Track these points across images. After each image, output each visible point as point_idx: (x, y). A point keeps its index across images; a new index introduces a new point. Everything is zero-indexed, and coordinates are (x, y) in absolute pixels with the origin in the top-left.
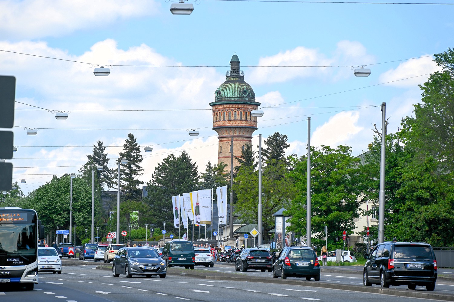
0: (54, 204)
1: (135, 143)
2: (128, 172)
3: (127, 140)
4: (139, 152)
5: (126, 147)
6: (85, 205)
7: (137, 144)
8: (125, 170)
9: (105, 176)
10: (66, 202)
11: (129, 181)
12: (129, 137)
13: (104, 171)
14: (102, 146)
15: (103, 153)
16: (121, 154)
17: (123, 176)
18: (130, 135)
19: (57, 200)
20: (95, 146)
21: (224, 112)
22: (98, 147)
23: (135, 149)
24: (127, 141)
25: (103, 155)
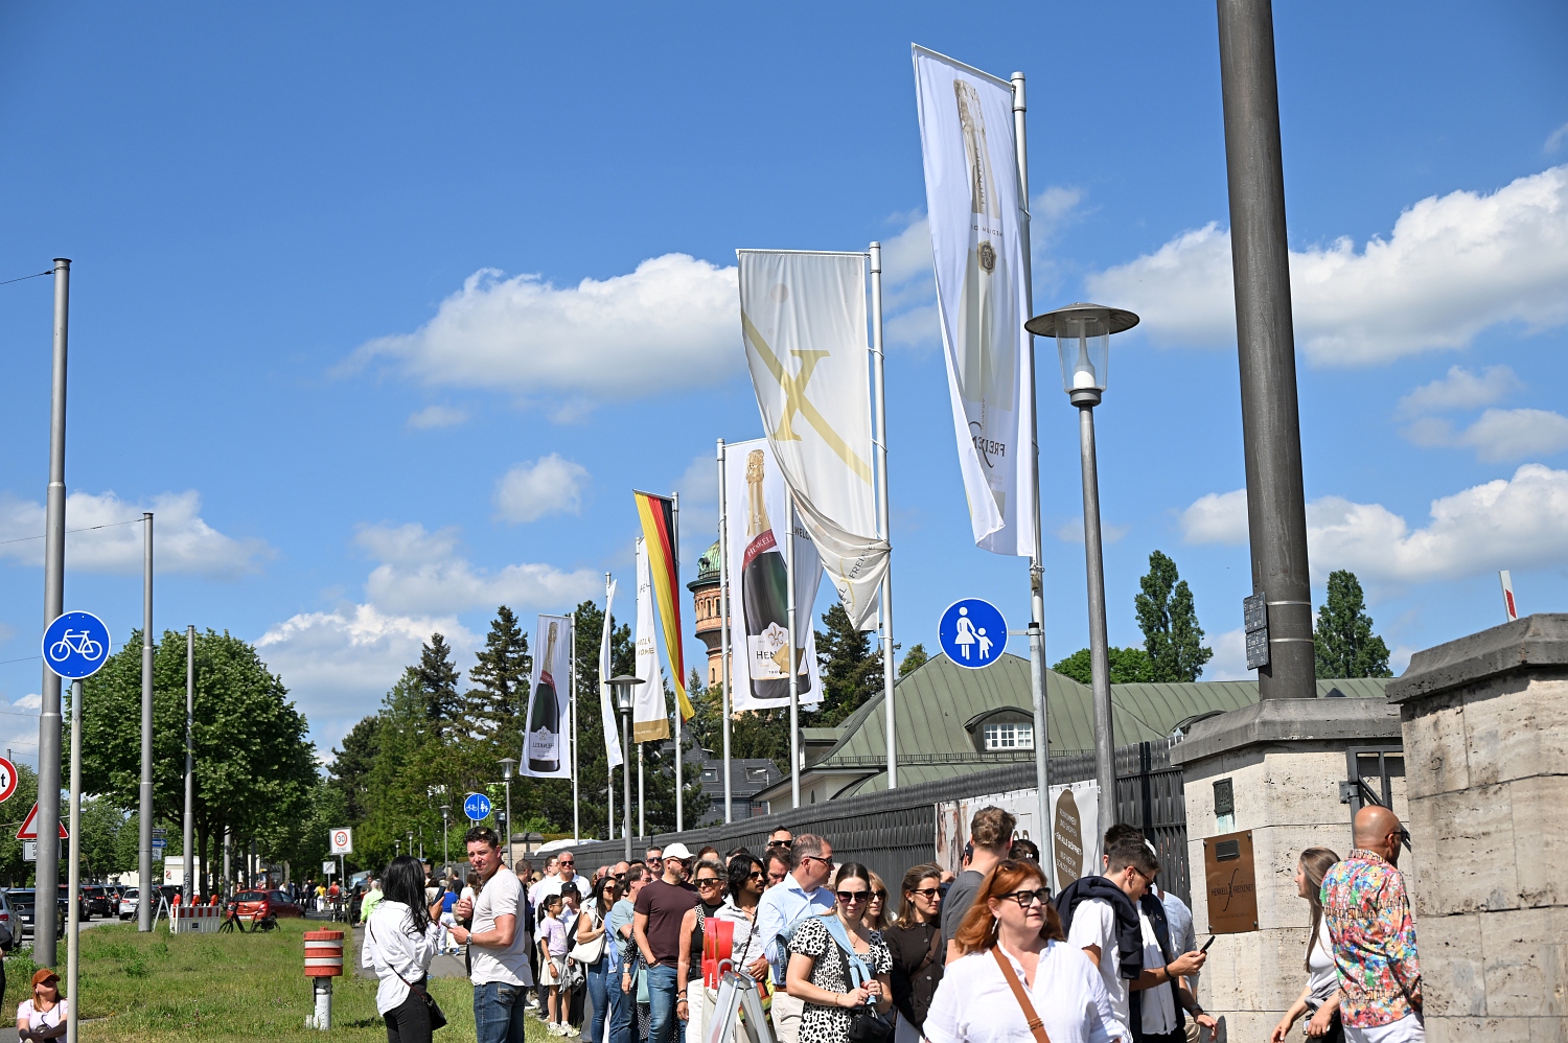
0: (122, 731)
1: (516, 627)
2: (499, 698)
3: (496, 621)
4: (525, 651)
5: (492, 638)
6: (240, 732)
7: (520, 630)
8: (493, 693)
9: (450, 714)
10: (167, 722)
11: (501, 720)
12: (500, 614)
13: (448, 703)
14: (443, 644)
15: (445, 661)
16: (482, 657)
17: (488, 709)
18: (503, 608)
19: (133, 716)
20: (426, 646)
21: (718, 601)
22: (431, 646)
23: (515, 643)
24: (496, 625)
25: (444, 665)
